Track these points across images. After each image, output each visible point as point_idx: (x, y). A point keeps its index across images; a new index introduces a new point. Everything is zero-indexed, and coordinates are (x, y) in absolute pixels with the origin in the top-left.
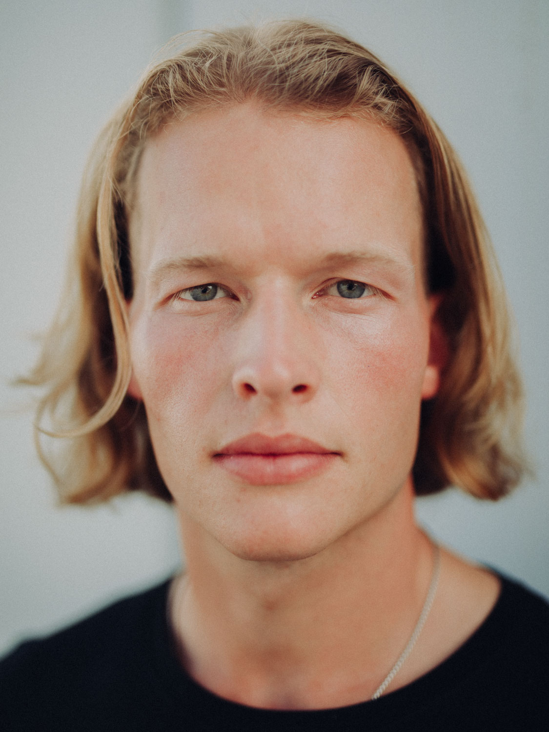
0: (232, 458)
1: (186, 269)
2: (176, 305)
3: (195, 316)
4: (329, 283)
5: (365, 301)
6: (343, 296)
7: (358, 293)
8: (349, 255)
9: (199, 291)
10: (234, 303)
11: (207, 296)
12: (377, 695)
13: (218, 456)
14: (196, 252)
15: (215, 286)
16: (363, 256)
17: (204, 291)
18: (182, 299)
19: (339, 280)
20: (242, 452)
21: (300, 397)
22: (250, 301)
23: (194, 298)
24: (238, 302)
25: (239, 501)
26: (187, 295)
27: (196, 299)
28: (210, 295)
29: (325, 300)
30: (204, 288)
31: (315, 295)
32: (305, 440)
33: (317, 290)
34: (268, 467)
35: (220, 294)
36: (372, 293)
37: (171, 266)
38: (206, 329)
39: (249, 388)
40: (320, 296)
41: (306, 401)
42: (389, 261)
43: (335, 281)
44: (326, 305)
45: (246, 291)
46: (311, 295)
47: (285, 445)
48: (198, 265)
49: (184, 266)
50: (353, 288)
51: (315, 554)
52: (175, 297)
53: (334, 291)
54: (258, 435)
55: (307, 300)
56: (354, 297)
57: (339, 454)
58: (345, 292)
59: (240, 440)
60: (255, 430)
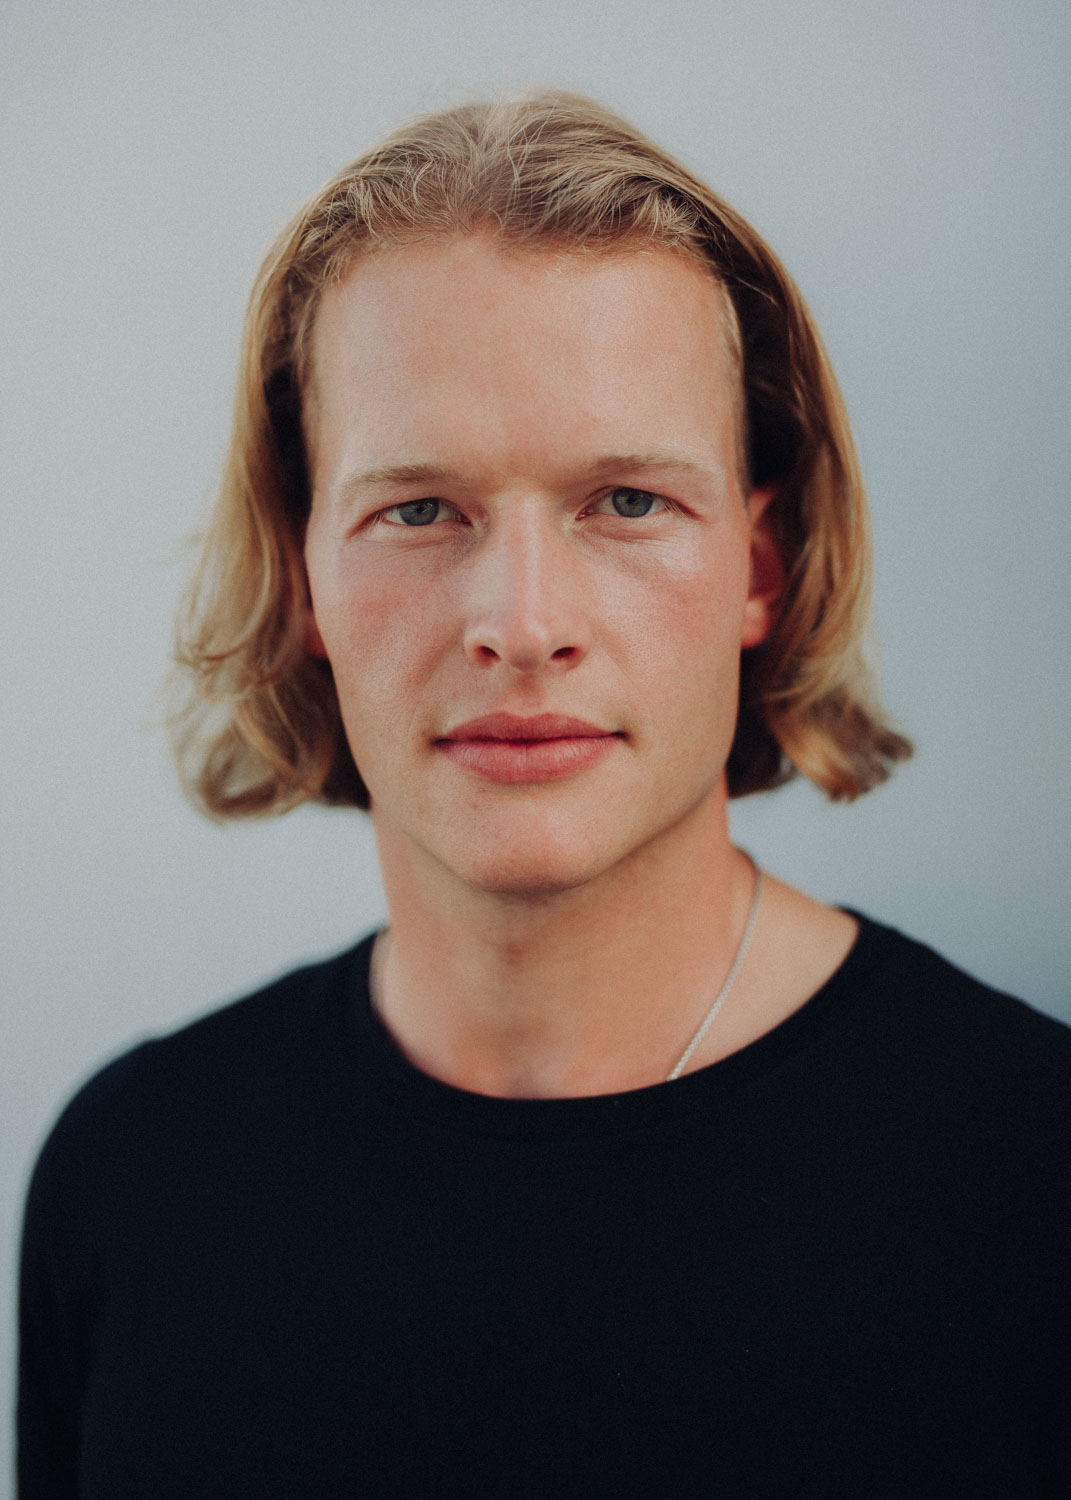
1: (391, 483)
2: (380, 531)
3: (404, 547)
4: (601, 495)
5: (655, 519)
6: (622, 514)
7: (642, 508)
8: (631, 459)
9: (413, 508)
10: (465, 530)
11: (424, 518)
12: (674, 1076)
14: (407, 459)
15: (435, 502)
16: (651, 462)
17: (419, 510)
18: (388, 522)
19: (616, 488)
20: (479, 737)
21: (563, 663)
22: (488, 527)
23: (404, 519)
24: (469, 527)
25: (475, 807)
26: (395, 516)
27: (409, 521)
28: (428, 516)
29: (595, 521)
30: (419, 505)
31: (581, 513)
32: (574, 721)
33: (583, 506)
34: (518, 759)
35: (442, 515)
36: (663, 506)
37: (369, 479)
38: (423, 566)
39: (487, 653)
40: (588, 515)
41: (572, 667)
42: (688, 467)
43: (609, 490)
44: (597, 530)
45: (481, 512)
46: (575, 514)
47: (543, 729)
48: (410, 477)
49: (389, 478)
50: (635, 501)
51: (587, 882)
52: (378, 519)
53: (607, 506)
54: (503, 715)
55: (569, 522)
56: (638, 515)
57: (622, 735)
58: (625, 507)
59: (476, 721)
60: (499, 709)
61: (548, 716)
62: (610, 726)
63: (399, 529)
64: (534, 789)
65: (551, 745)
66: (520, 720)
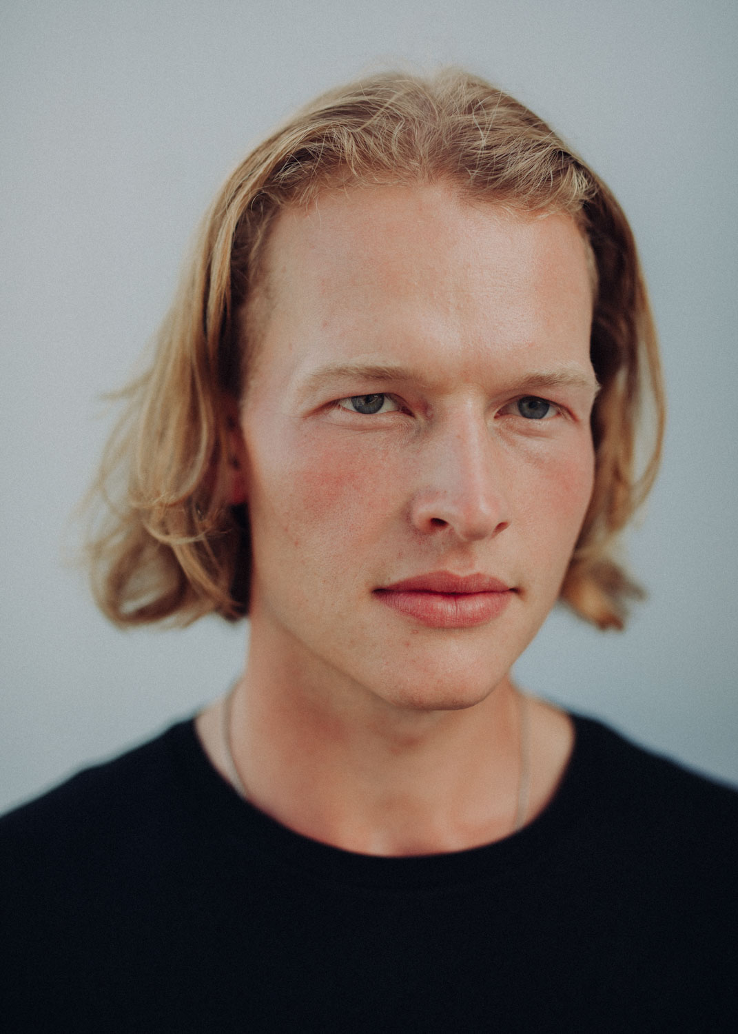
0: (402, 595)
2: (336, 415)
3: (359, 430)
4: (514, 401)
5: (547, 422)
6: (524, 416)
7: (541, 412)
9: (364, 400)
10: (407, 418)
11: (372, 408)
13: (381, 592)
15: (382, 396)
17: (368, 402)
18: (343, 409)
19: (522, 397)
20: (417, 589)
23: (355, 407)
24: (413, 418)
25: (408, 644)
26: (348, 405)
27: (360, 410)
28: (374, 407)
29: (509, 420)
30: (368, 398)
31: (498, 412)
32: (493, 580)
33: (499, 409)
34: (446, 607)
35: (388, 406)
36: (557, 412)
37: (342, 372)
38: (373, 447)
39: (438, 523)
40: (501, 415)
44: (511, 427)
46: (494, 414)
47: (473, 586)
48: (378, 375)
49: (362, 374)
50: (537, 407)
52: (336, 405)
53: (514, 409)
54: (444, 573)
55: (491, 420)
56: (536, 418)
57: (516, 591)
58: (527, 411)
59: (419, 577)
60: (442, 568)
61: (478, 575)
62: (511, 583)
63: (349, 414)
64: (457, 632)
65: (473, 598)
66: (457, 578)
